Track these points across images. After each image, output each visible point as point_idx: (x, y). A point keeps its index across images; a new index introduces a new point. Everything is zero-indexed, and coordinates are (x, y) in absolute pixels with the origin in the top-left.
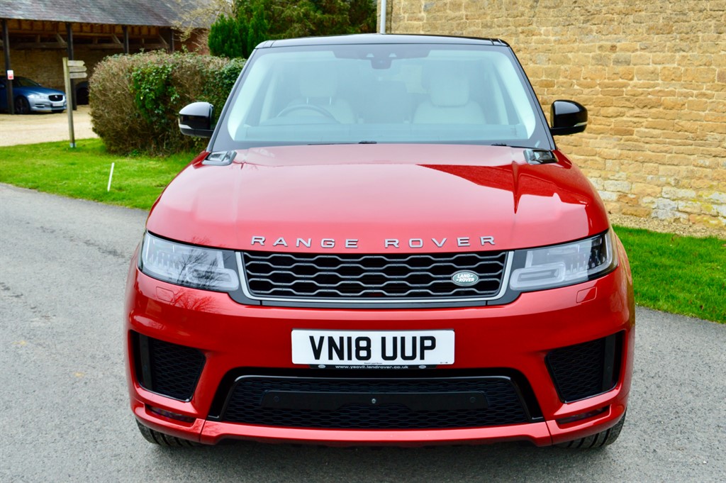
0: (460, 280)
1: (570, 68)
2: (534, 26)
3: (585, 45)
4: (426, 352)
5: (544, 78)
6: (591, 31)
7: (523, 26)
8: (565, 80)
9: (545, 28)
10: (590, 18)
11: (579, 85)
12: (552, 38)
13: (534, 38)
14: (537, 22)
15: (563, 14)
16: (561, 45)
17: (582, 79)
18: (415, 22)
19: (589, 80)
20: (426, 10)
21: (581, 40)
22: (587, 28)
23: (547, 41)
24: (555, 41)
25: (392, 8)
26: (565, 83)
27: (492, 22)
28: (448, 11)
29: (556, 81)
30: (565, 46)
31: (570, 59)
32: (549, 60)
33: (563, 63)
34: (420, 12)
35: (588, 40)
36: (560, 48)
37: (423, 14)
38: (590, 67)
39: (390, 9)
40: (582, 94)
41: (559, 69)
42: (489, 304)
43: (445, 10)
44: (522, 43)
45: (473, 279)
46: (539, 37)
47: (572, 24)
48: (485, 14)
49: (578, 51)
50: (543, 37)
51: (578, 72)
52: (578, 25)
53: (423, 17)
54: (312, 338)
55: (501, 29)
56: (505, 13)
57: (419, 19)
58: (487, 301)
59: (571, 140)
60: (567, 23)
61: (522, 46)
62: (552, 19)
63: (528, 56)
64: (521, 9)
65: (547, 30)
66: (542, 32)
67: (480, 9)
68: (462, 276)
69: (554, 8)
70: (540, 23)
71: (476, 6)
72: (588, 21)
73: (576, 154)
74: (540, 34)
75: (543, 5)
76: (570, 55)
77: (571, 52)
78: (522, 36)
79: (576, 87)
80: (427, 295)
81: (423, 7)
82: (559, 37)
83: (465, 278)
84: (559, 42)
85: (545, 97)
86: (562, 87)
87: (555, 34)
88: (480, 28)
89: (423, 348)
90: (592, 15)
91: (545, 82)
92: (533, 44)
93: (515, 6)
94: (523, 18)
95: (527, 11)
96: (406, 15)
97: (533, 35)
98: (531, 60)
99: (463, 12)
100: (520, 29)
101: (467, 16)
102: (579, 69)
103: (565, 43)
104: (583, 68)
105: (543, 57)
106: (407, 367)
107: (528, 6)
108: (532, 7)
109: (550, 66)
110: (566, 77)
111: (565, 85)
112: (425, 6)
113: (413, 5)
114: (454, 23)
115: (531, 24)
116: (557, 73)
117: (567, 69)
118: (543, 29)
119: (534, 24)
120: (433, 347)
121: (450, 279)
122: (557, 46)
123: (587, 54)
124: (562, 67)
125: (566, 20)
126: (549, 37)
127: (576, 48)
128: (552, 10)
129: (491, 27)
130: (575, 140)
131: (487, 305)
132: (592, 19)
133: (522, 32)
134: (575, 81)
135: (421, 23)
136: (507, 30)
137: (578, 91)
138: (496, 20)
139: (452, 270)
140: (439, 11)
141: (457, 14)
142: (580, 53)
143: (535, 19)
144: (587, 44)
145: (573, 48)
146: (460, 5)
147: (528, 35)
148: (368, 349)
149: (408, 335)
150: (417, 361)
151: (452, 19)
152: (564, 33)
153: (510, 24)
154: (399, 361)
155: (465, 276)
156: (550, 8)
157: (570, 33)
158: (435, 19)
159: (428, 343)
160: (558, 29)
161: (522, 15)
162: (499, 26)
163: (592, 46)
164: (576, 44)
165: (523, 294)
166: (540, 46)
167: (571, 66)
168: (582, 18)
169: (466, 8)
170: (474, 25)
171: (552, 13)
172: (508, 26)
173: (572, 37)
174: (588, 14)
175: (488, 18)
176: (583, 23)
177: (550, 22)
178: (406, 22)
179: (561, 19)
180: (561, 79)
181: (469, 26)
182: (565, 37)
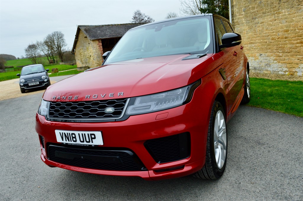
0: (107, 111)
1: (294, 24)
2: (280, 10)
3: (299, 14)
4: (93, 140)
5: (285, 29)
6: (301, 8)
7: (276, 11)
8: (293, 28)
9: (284, 10)
10: (300, 3)
11: (298, 29)
12: (287, 13)
13: (280, 14)
14: (281, 9)
15: (290, 4)
16: (290, 16)
17: (299, 27)
18: (241, 16)
19: (302, 27)
20: (244, 11)
21: (297, 12)
22: (299, 7)
23: (285, 15)
24: (288, 14)
25: (233, 12)
26: (293, 29)
27: (266, 11)
28: (251, 10)
29: (289, 29)
30: (292, 15)
31: (294, 20)
32: (287, 22)
33: (291, 22)
34: (242, 12)
35: (300, 12)
36: (290, 17)
37: (243, 13)
38: (301, 22)
39: (233, 13)
40: (299, 32)
41: (290, 24)
42: (116, 121)
43: (250, 10)
44: (277, 17)
45: (112, 110)
46: (282, 14)
47: (294, 7)
48: (263, 9)
49: (297, 16)
50: (284, 14)
51: (297, 25)
52: (296, 7)
53: (243, 14)
54: (60, 133)
55: (269, 13)
56: (270, 7)
57: (242, 15)
58: (116, 119)
59: (296, 51)
60: (292, 7)
61: (276, 18)
62: (286, 6)
63: (279, 21)
64: (275, 5)
65: (285, 11)
66: (283, 12)
67: (261, 7)
68: (108, 109)
69: (287, 2)
70: (282, 9)
71: (260, 6)
72: (299, 4)
73: (299, 55)
74: (283, 13)
75: (283, 2)
76: (294, 19)
77: (294, 17)
78: (276, 15)
79: (297, 30)
80: (95, 117)
81: (243, 10)
82: (289, 13)
83: (110, 110)
84: (289, 14)
85: (286, 36)
86: (292, 31)
87: (288, 12)
88: (262, 14)
89: (92, 138)
90: (301, 2)
91: (285, 30)
92: (280, 17)
93: (273, 4)
94: (276, 8)
95: (277, 5)
96: (238, 14)
97: (280, 13)
98: (280, 23)
99: (256, 10)
100: (275, 12)
101: (257, 11)
102: (297, 23)
103: (292, 14)
104: (299, 23)
105: (284, 21)
106: (88, 145)
107: (277, 3)
108: (279, 3)
109: (287, 24)
110: (293, 27)
111: (293, 30)
112: (244, 10)
113: (240, 10)
114: (253, 14)
115: (279, 10)
116: (290, 26)
117: (293, 24)
118: (283, 11)
119: (280, 9)
120: (95, 138)
121: (104, 110)
122: (289, 16)
123: (300, 17)
124: (291, 24)
125: (291, 6)
126: (286, 13)
127: (296, 16)
128: (286, 3)
129: (265, 13)
130: (298, 50)
131: (115, 121)
132: (301, 3)
133: (276, 13)
134: (296, 28)
135: (243, 16)
136: (271, 13)
137: (298, 32)
138: (267, 10)
139: (105, 107)
140: (248, 11)
141: (254, 11)
142: (298, 17)
143: (280, 8)
144: (300, 14)
145: (295, 16)
146: (254, 7)
147: (278, 14)
148: (75, 137)
149: (86, 133)
150: (91, 143)
151: (252, 13)
152: (291, 11)
153: (272, 11)
154: (85, 143)
155: (109, 109)
156: (285, 2)
157: (293, 10)
158: (247, 14)
159: (93, 136)
160: (289, 10)
161: (276, 7)
162: (268, 12)
163: (301, 14)
164: (295, 15)
165: (131, 117)
166: (283, 17)
167: (294, 23)
168: (297, 4)
169: (257, 8)
170: (260, 14)
171: (286, 4)
172: (271, 12)
173: (294, 12)
174: (299, 2)
175: (264, 10)
176: (298, 6)
177: (285, 8)
178: (238, 16)
179: (289, 6)
180: (291, 28)
181: (258, 14)
182: (291, 12)
